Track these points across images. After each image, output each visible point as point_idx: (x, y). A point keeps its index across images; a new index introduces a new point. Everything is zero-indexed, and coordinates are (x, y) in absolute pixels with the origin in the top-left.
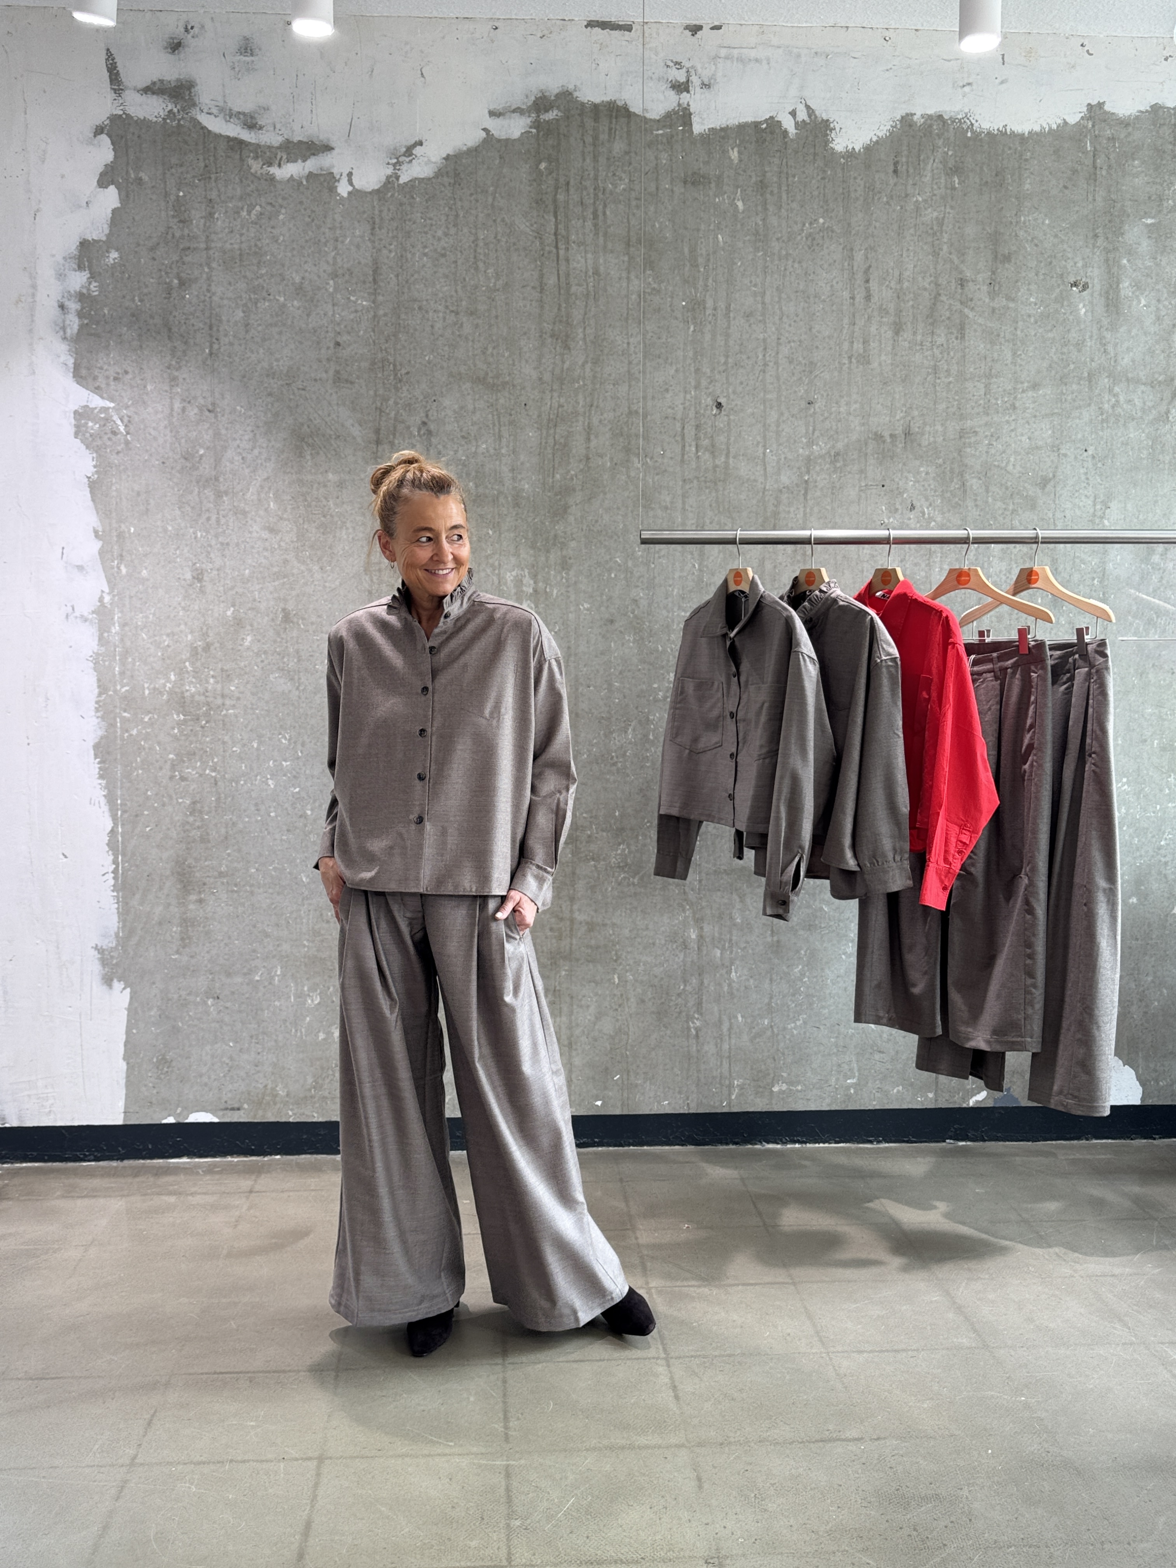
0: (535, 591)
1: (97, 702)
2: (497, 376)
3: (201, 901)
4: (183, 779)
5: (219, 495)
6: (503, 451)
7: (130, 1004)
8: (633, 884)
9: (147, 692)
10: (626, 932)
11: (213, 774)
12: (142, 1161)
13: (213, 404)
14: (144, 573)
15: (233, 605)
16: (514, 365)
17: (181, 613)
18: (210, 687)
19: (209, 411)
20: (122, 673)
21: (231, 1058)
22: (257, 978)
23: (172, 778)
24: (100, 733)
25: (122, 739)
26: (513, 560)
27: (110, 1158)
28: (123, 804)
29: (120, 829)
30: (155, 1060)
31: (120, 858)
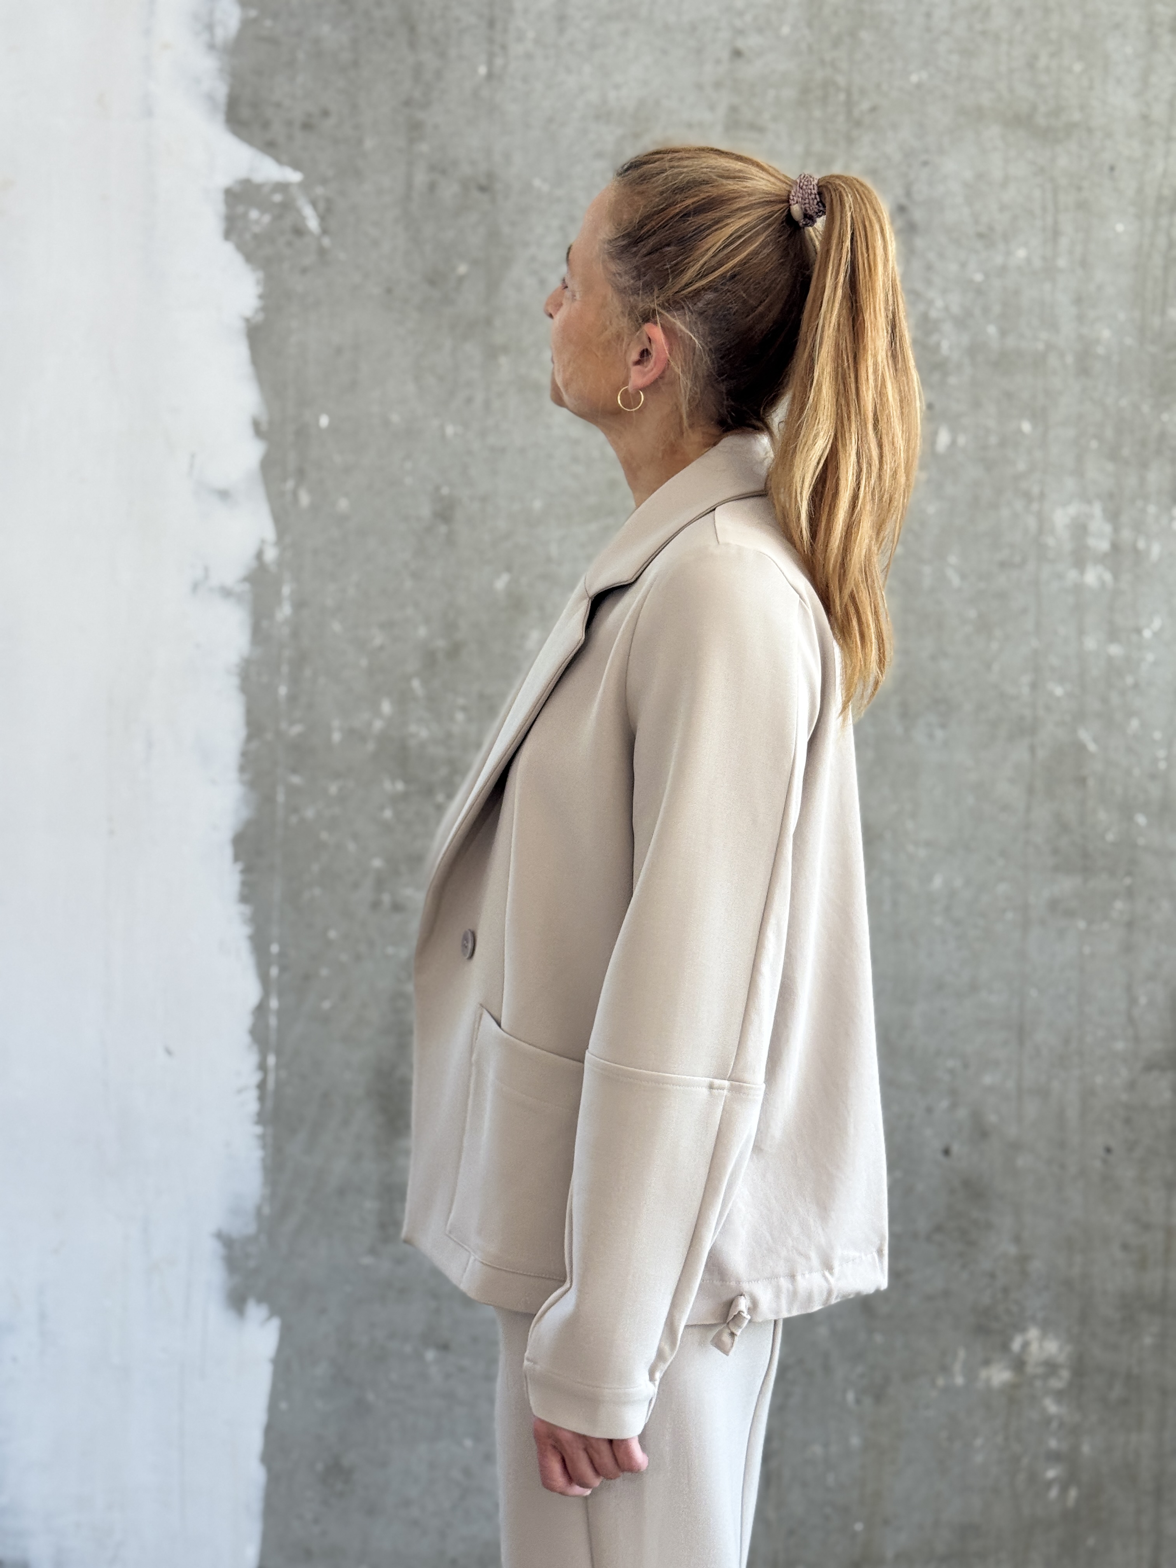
0: (1116, 547)
1: (244, 754)
2: (1057, 112)
4: (397, 907)
5: (492, 353)
6: (1062, 262)
7: (280, 1351)
9: (336, 737)
13: (491, 176)
14: (343, 504)
15: (509, 569)
16: (1091, 88)
17: (409, 584)
19: (483, 189)
20: (292, 698)
23: (376, 905)
24: (245, 813)
25: (287, 827)
26: (1070, 483)
28: (282, 954)
29: (274, 1003)
30: (320, 1467)
31: (271, 1060)
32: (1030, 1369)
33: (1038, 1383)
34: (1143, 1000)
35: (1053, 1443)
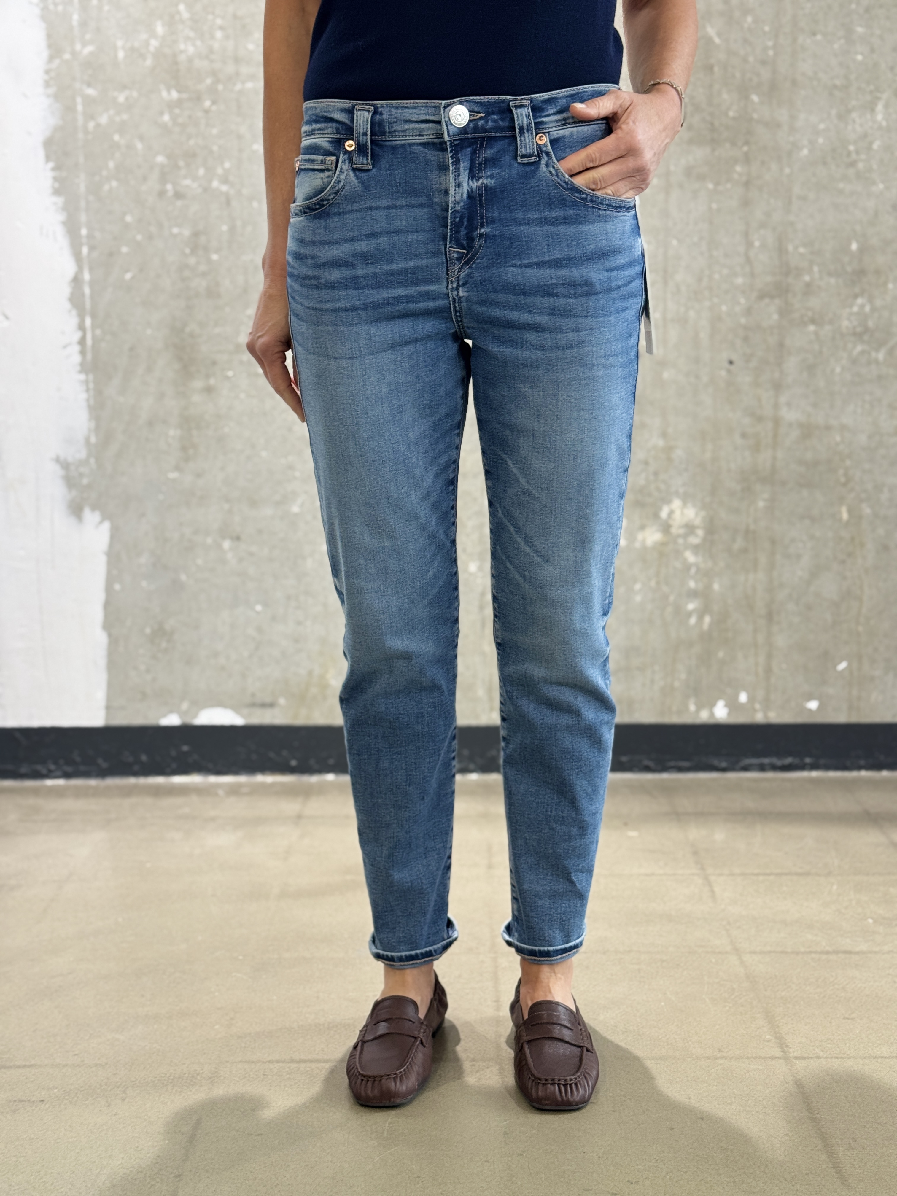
1: (47, 72)
3: (209, 390)
4: (178, 195)
7: (111, 545)
8: (877, 361)
9: (121, 54)
10: (863, 439)
11: (224, 188)
12: (132, 780)
18: (216, 46)
20: (84, 24)
21: (259, 630)
22: (295, 509)
23: (162, 194)
24: (53, 121)
25: (86, 132)
27: (86, 774)
28: (90, 236)
29: (87, 276)
30: (148, 631)
31: (88, 321)
32: (674, 531)
33: (681, 541)
34: (757, 244)
35: (692, 584)
